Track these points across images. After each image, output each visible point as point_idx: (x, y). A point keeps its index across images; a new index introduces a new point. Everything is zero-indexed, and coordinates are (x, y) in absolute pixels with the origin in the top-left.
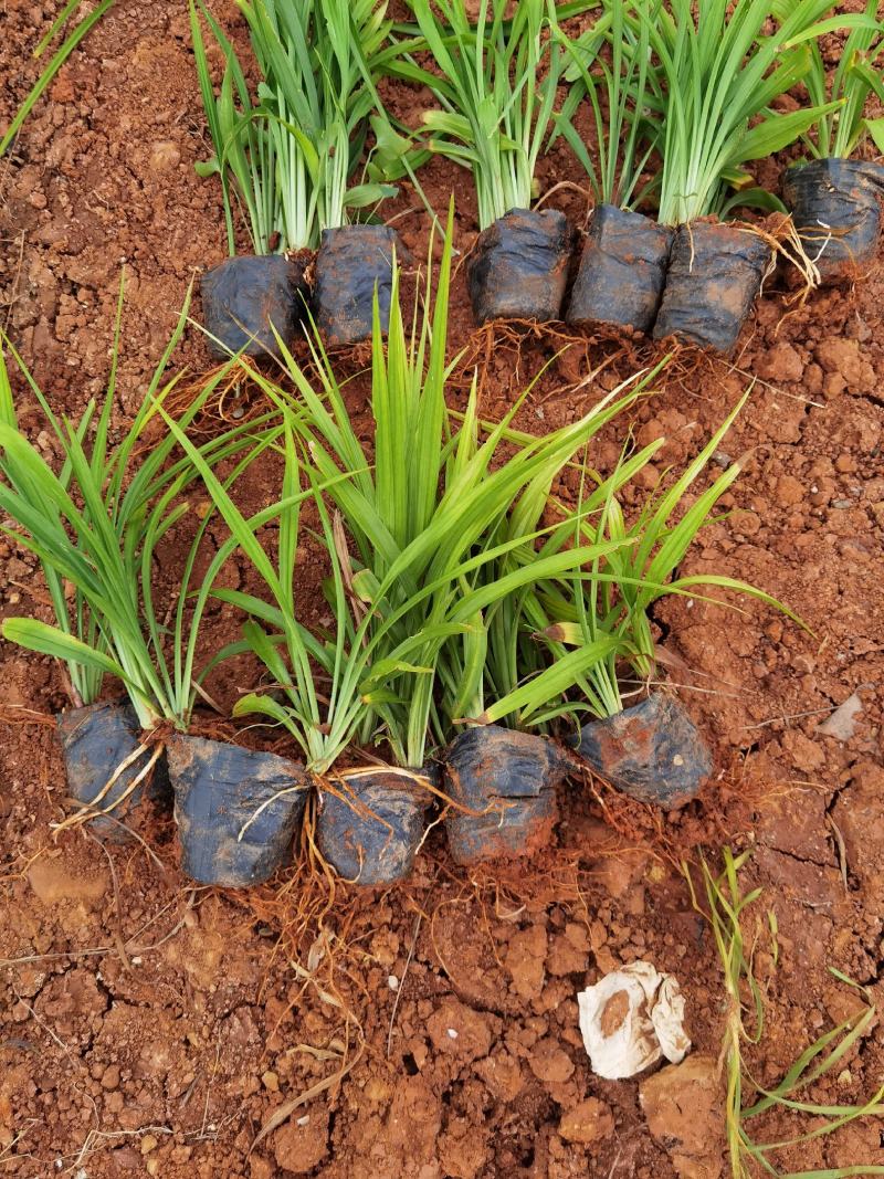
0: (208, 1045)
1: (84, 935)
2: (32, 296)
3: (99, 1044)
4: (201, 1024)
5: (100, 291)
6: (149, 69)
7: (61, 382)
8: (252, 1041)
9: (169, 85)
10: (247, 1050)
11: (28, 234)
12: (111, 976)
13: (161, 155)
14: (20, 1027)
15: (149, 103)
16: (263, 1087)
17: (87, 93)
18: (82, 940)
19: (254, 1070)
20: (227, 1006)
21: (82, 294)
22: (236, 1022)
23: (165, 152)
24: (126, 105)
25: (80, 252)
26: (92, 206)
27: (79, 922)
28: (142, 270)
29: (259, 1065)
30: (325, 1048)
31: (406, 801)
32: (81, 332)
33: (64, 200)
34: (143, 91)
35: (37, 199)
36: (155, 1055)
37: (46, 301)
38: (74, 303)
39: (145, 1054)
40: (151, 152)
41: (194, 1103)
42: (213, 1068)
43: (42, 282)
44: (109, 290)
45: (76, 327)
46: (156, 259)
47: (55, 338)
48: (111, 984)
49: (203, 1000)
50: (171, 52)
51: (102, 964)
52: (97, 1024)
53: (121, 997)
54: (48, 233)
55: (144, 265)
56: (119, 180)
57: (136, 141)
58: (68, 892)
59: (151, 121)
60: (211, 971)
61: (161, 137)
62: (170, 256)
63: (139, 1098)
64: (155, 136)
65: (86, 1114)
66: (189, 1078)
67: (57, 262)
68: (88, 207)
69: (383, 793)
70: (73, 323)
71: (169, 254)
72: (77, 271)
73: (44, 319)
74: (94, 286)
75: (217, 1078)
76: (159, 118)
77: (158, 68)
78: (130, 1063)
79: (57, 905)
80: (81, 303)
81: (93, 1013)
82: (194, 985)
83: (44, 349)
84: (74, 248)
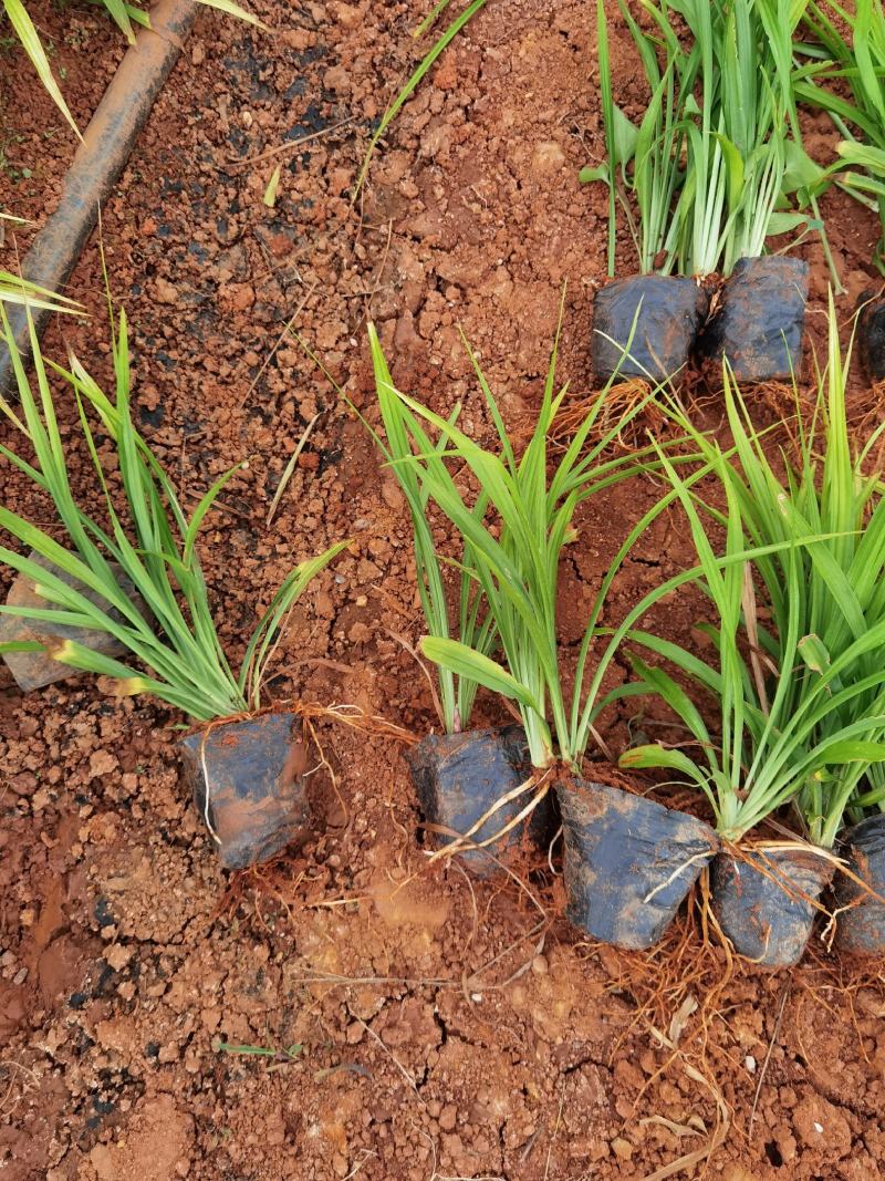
0: (550, 1099)
1: (427, 963)
2: (398, 289)
3: (434, 1079)
4: (543, 1075)
5: (470, 291)
6: (535, 62)
7: (426, 382)
8: (600, 1103)
9: (554, 83)
10: (596, 1112)
11: (396, 223)
12: (448, 1009)
13: (545, 157)
14: (352, 1050)
15: (532, 99)
16: (613, 1154)
17: (468, 82)
18: (424, 968)
19: (604, 1134)
20: (572, 1061)
21: (452, 292)
22: (583, 1080)
23: (549, 154)
24: (510, 99)
25: (453, 247)
26: (470, 202)
27: (424, 950)
28: (516, 275)
29: (608, 1129)
30: (685, 1123)
31: (812, 881)
32: (447, 330)
33: (440, 192)
34: (527, 86)
35: (408, 188)
36: (495, 1101)
37: (411, 295)
38: (442, 300)
39: (483, 1098)
40: (535, 151)
41: (534, 1158)
42: (555, 1123)
43: (412, 275)
44: (480, 291)
45: (440, 324)
46: (530, 265)
47: (418, 333)
48: (448, 1017)
49: (547, 1051)
50: (558, 47)
51: (438, 995)
52: (433, 1059)
53: (456, 1033)
54: (422, 225)
55: (519, 268)
56: (499, 177)
57: (518, 138)
58: (412, 916)
59: (534, 119)
60: (561, 1023)
61: (544, 136)
62: (545, 262)
63: (476, 1143)
64: (537, 135)
65: (424, 1153)
66: (529, 1131)
67: (429, 256)
68: (465, 202)
69: (793, 870)
70: (437, 320)
71: (546, 260)
72: (449, 269)
73: (408, 314)
74: (463, 285)
75: (559, 1136)
76: (542, 116)
77: (544, 62)
78: (466, 1104)
79: (400, 928)
80: (448, 301)
81: (429, 1046)
82: (540, 1033)
83: (406, 344)
84: (447, 245)
